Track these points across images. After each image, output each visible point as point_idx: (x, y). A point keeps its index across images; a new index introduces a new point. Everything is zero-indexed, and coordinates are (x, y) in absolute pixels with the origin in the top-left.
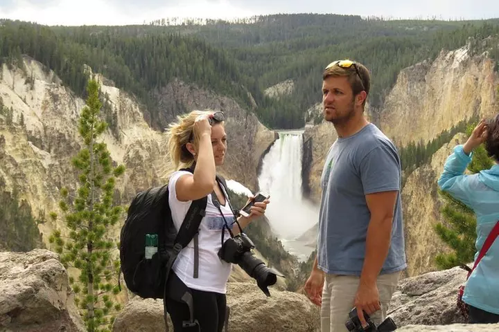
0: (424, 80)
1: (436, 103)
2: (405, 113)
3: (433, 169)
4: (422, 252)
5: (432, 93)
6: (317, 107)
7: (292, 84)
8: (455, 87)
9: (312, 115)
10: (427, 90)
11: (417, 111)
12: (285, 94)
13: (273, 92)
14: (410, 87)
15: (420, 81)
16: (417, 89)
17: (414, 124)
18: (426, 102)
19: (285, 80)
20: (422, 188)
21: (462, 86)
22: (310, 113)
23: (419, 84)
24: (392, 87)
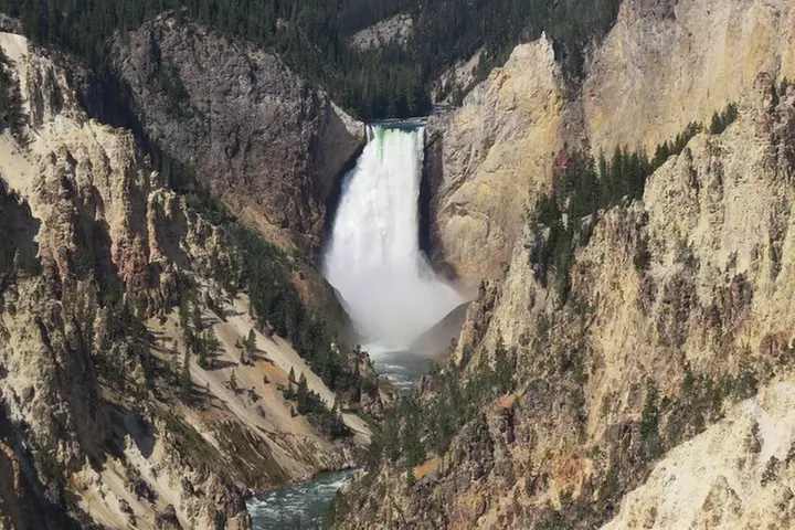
0: (673, 17)
1: (695, 64)
2: (633, 85)
3: (647, 208)
4: (614, 381)
5: (688, 42)
6: (459, 72)
7: (409, 22)
8: (734, 31)
9: (448, 88)
10: (678, 35)
11: (658, 81)
12: (393, 42)
13: (369, 40)
14: (645, 31)
15: (664, 16)
16: (659, 35)
17: (650, 107)
18: (676, 61)
19: (394, 14)
20: (623, 249)
21: (747, 28)
22: (444, 84)
23: (663, 25)
24: (607, 30)
